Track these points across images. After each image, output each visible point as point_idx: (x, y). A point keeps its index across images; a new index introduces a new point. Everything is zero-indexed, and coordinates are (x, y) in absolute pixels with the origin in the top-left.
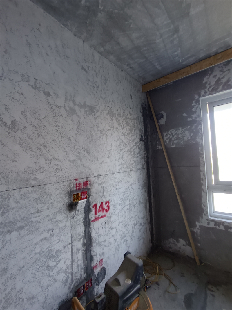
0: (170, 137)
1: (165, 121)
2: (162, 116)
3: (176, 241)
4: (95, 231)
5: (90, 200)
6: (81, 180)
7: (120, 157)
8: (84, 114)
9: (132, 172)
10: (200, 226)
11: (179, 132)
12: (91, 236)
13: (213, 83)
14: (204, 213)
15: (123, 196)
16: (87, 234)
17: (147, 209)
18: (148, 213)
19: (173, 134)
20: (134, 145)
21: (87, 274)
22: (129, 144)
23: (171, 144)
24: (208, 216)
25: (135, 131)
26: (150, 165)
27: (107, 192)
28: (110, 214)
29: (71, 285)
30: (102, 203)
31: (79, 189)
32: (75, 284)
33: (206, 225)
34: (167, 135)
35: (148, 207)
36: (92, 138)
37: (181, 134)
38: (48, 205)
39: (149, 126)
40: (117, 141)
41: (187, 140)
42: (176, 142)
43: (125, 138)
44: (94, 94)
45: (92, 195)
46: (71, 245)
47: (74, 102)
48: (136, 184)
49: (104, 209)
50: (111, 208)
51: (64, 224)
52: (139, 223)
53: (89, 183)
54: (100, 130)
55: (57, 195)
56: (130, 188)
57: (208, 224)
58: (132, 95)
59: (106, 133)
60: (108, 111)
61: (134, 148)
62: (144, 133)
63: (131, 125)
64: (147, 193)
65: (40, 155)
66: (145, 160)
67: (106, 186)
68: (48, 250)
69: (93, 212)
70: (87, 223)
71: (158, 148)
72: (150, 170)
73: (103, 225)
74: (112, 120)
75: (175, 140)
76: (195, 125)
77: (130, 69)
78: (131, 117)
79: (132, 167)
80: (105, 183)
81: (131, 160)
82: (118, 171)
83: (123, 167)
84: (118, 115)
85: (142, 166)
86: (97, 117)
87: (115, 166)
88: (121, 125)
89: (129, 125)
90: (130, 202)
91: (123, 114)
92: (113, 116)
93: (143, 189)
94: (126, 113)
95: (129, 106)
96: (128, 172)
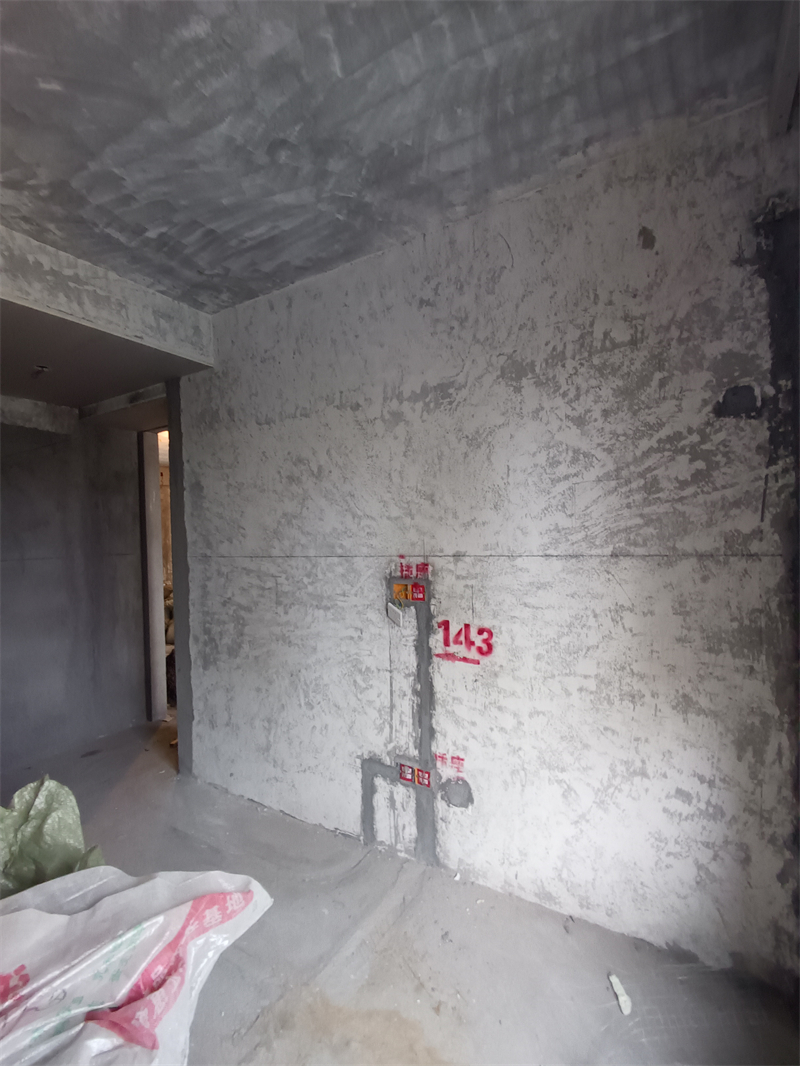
4: (444, 682)
6: (412, 559)
7: (551, 506)
12: (432, 685)
16: (422, 676)
20: (650, 452)
21: (420, 754)
25: (663, 385)
28: (493, 665)
29: (388, 743)
30: (467, 626)
31: (407, 577)
38: (356, 589)
45: (437, 596)
46: (389, 674)
48: (650, 613)
49: (473, 643)
50: (498, 650)
52: (670, 784)
53: (430, 568)
59: (489, 440)
60: (502, 367)
61: (648, 463)
62: (767, 366)
63: (636, 367)
65: (346, 510)
67: (482, 587)
68: (355, 657)
69: (440, 635)
73: (467, 679)
78: (632, 335)
79: (629, 542)
80: (479, 578)
81: (620, 513)
82: (538, 551)
83: (566, 537)
84: (547, 363)
85: (723, 543)
86: (457, 405)
87: (525, 533)
88: (561, 391)
89: (619, 373)
90: (602, 671)
91: (578, 347)
92: (519, 378)
93: (721, 651)
94: (598, 333)
95: (626, 291)
96: (598, 560)
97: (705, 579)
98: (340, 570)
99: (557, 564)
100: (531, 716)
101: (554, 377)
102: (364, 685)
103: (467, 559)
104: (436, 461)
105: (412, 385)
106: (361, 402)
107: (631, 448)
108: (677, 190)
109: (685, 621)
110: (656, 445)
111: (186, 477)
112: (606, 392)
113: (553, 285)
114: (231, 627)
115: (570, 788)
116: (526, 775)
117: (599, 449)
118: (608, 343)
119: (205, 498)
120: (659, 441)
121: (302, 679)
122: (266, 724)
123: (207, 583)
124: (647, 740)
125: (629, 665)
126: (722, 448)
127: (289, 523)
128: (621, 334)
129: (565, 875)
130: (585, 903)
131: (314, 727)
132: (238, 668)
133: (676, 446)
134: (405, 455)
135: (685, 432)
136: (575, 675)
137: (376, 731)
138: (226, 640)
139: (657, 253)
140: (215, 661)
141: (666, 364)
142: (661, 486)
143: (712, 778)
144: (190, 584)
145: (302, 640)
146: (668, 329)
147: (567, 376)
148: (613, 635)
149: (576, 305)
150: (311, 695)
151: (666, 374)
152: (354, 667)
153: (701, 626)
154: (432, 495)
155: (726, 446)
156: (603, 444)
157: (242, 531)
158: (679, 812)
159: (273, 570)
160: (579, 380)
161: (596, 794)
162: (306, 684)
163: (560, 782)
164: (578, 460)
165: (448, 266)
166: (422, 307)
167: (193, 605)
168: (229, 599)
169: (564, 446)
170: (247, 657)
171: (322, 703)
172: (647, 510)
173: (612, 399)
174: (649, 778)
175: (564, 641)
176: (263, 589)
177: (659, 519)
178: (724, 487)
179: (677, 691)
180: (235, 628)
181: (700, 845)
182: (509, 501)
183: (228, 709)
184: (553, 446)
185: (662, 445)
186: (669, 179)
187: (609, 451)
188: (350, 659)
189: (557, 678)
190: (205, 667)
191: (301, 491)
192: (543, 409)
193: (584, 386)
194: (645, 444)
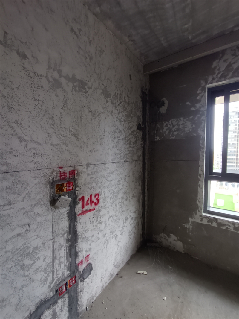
0: (170, 127)
1: (166, 110)
2: (163, 104)
3: (167, 236)
4: (82, 226)
5: (77, 192)
6: (66, 169)
7: (114, 146)
8: (73, 89)
9: (127, 163)
10: (193, 222)
11: (181, 123)
12: (76, 231)
13: (223, 69)
14: (198, 209)
15: (115, 189)
16: (71, 229)
17: (140, 203)
18: (141, 207)
19: (174, 125)
20: (130, 134)
21: (70, 271)
22: (125, 132)
23: (171, 135)
24: (201, 212)
25: (132, 118)
26: (146, 157)
27: (97, 183)
28: (99, 208)
29: (52, 283)
30: (91, 195)
31: (64, 179)
32: (56, 282)
33: (199, 221)
34: (167, 125)
35: (141, 201)
36: (81, 120)
37: (182, 124)
38: (23, 195)
39: (148, 114)
40: (111, 127)
41: (188, 132)
42: (176, 133)
43: (121, 124)
44: (86, 67)
45: (79, 186)
46: (52, 241)
47: (59, 72)
48: (129, 176)
49: (93, 202)
50: (101, 201)
51: (43, 218)
52: (131, 218)
53: (76, 172)
54: (92, 112)
55: (36, 184)
56: (123, 180)
57: (202, 220)
58: (131, 75)
59: (99, 116)
60: (103, 90)
61: (130, 137)
62: (142, 121)
63: (129, 110)
64: (141, 187)
65: (12, 135)
66: (142, 151)
67: (96, 177)
68: (22, 247)
69: (80, 205)
70: (73, 217)
71: (156, 139)
72: (146, 162)
73: (90, 219)
74: (107, 102)
75: (175, 131)
76: (198, 115)
77: (131, 43)
78: (128, 101)
79: (127, 158)
80: (95, 173)
81: (126, 150)
82: (111, 161)
83: (117, 156)
84: (114, 97)
87: (108, 155)
88: (117, 109)
89: (126, 110)
90: (122, 195)
91: (120, 97)
93: (137, 182)
94: (123, 96)
95: (128, 88)
96: (122, 163)
97: (135, 166)
99: (115, 165)
103: (91, 166)
107: (128, 132)
113: (115, 72)
115: (116, 235)
116: (107, 241)
118: (125, 100)
120: (131, 132)
126: (138, 136)
135: (134, 131)
136: (118, 199)
137: (42, 285)
139: (132, 83)
141: (133, 113)
142: (131, 143)
146: (133, 104)
147: (118, 105)
148: (124, 184)
149: (119, 83)
156: (124, 129)
160: (120, 107)
161: (121, 232)
164: (120, 132)
165: (85, 25)
166: (72, 32)
169: (117, 127)
172: (129, 149)
173: (125, 117)
174: (128, 219)
178: (138, 145)
179: (132, 194)
186: (133, 66)
189: (114, 202)
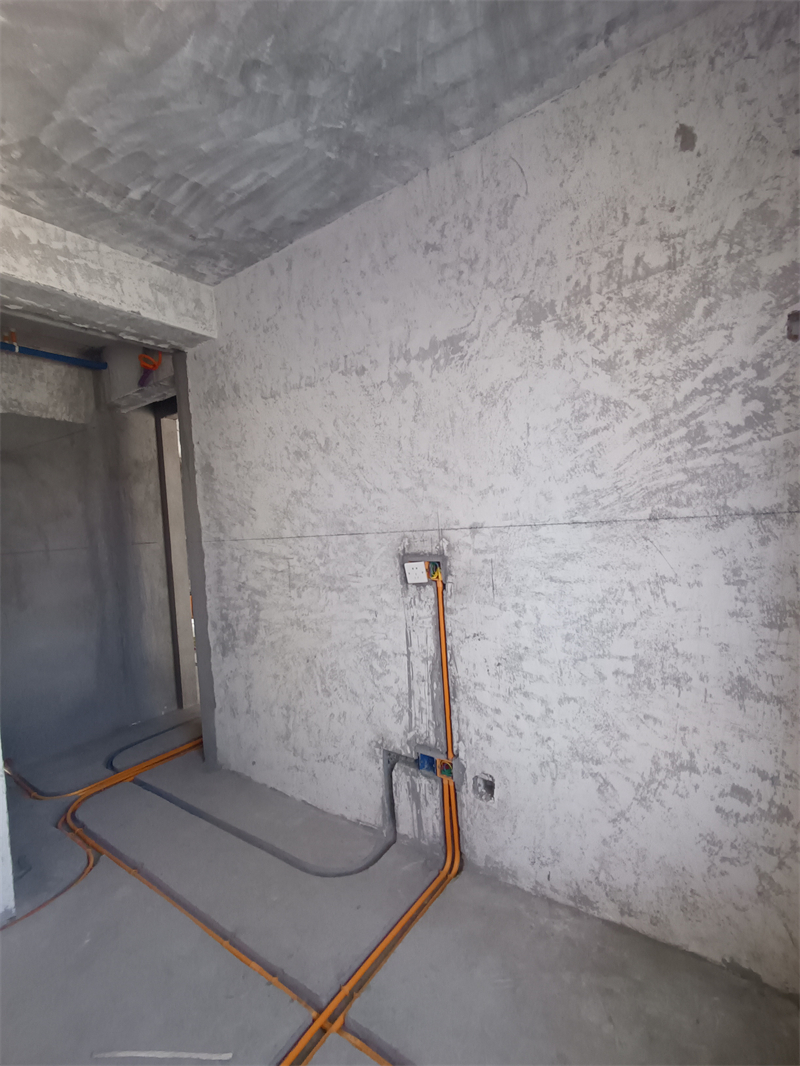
9: (669, 527)
20: (695, 394)
25: (709, 313)
29: (408, 732)
38: (369, 568)
48: (697, 584)
53: (446, 543)
59: (506, 395)
67: (503, 561)
73: (489, 663)
78: (669, 257)
79: (669, 502)
80: (499, 551)
81: (658, 469)
82: (564, 518)
83: (596, 501)
84: (569, 302)
85: (787, 497)
86: (470, 360)
87: (548, 499)
88: (587, 332)
89: (654, 304)
90: (640, 652)
91: (604, 278)
92: (537, 322)
93: (786, 625)
94: (629, 260)
95: (661, 206)
96: (634, 525)
97: (764, 542)
98: (351, 549)
99: (587, 533)
100: (561, 702)
101: (578, 317)
102: (380, 671)
103: (485, 531)
104: (448, 423)
105: (419, 342)
106: (367, 365)
107: (671, 391)
108: (722, 73)
109: (739, 590)
110: (700, 386)
111: (196, 459)
112: (639, 329)
113: (575, 209)
114: (246, 611)
115: (606, 783)
116: (556, 766)
117: (632, 396)
118: (640, 270)
119: (215, 480)
120: (705, 382)
121: (318, 665)
122: (285, 712)
123: (222, 568)
124: (695, 730)
125: (673, 644)
126: (784, 384)
127: (299, 501)
128: (656, 257)
129: (602, 877)
130: (626, 909)
131: (332, 715)
132: (256, 654)
133: (726, 385)
134: (415, 420)
135: (737, 368)
136: (610, 656)
137: (395, 719)
138: (243, 626)
139: (699, 155)
140: (233, 647)
141: (713, 288)
142: (707, 434)
143: (776, 774)
144: (206, 570)
145: (316, 624)
146: (714, 244)
147: (592, 313)
148: (653, 610)
149: (602, 229)
150: (328, 681)
151: (712, 299)
152: (369, 651)
153: (760, 597)
154: (446, 462)
155: (788, 380)
156: (637, 390)
157: (253, 512)
158: (735, 812)
159: (285, 551)
160: (606, 317)
161: (637, 790)
162: (322, 670)
163: (595, 775)
164: (608, 410)
165: (454, 202)
166: (427, 253)
167: (210, 590)
168: (243, 583)
169: (592, 396)
170: (263, 643)
171: (339, 690)
172: (690, 464)
173: (647, 336)
174: (699, 773)
175: (597, 618)
176: (276, 572)
177: (706, 474)
178: (787, 431)
179: (731, 673)
180: (250, 613)
181: (761, 851)
182: (530, 464)
183: (247, 696)
184: (578, 397)
185: (708, 386)
186: (712, 62)
187: (645, 397)
188: (365, 643)
189: (589, 661)
190: (224, 655)
191: (309, 467)
192: (565, 354)
193: (613, 324)
194: (687, 386)
